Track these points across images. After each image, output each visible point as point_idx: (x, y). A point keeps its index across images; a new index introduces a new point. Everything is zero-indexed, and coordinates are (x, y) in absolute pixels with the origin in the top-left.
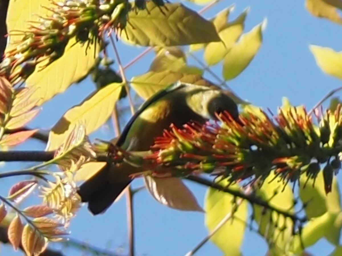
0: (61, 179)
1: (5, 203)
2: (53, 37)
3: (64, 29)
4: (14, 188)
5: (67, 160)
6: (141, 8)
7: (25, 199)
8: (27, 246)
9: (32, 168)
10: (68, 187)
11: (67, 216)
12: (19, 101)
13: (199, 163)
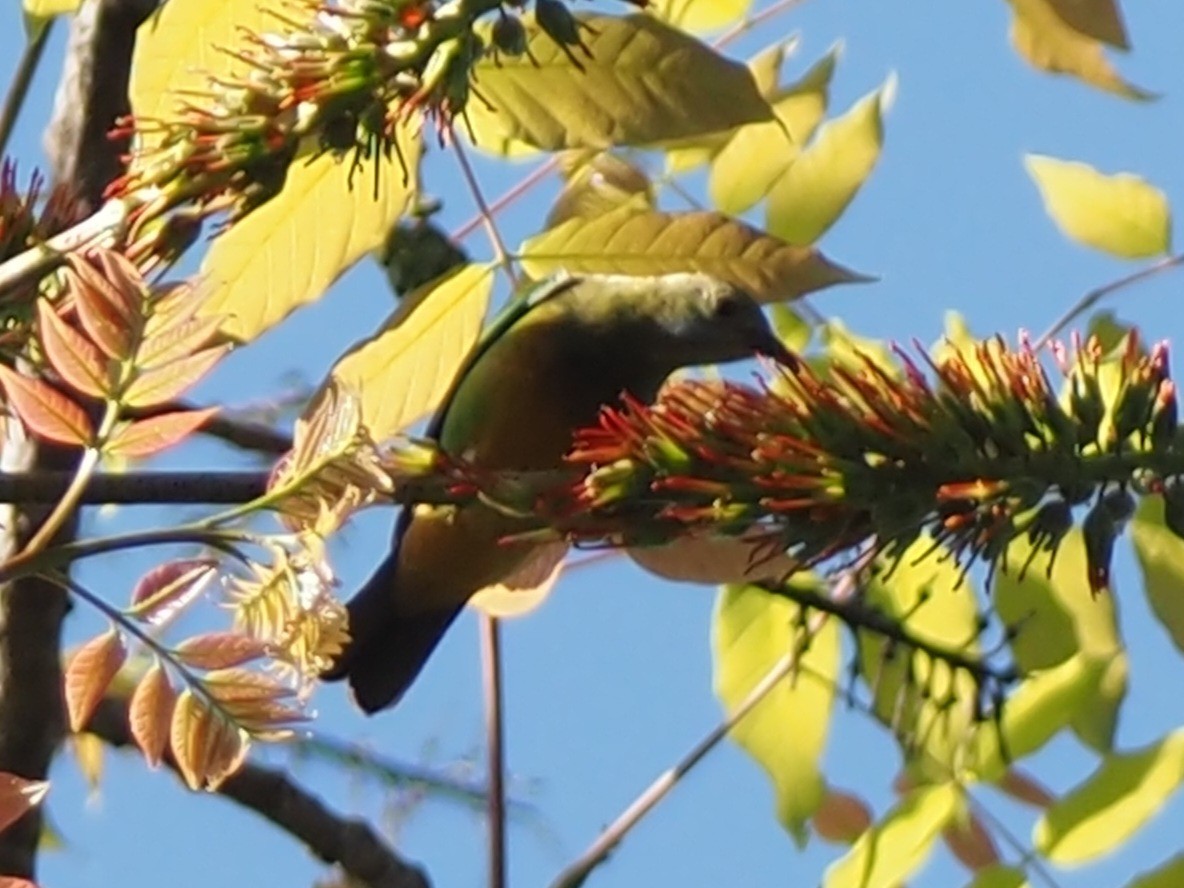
0: (288, 554)
1: (121, 627)
2: (250, 138)
3: (282, 115)
4: (147, 580)
5: (307, 498)
6: (511, 51)
7: (180, 615)
8: (186, 754)
9: (203, 523)
10: (309, 579)
11: (305, 667)
12: (164, 323)
13: (709, 503)
